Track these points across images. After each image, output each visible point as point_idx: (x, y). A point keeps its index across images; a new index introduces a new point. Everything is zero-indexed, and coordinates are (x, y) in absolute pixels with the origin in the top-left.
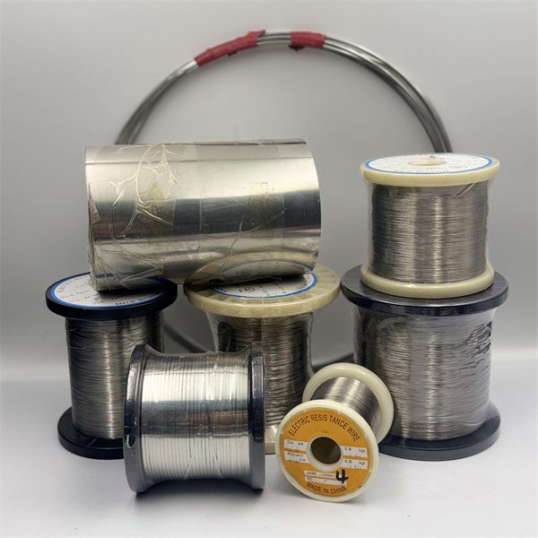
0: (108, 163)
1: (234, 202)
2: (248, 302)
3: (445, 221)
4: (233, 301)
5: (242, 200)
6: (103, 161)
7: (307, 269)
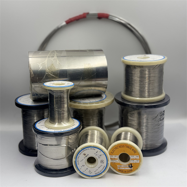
0: (36, 57)
1: (79, 70)
2: (84, 104)
3: (149, 77)
4: (79, 103)
5: (82, 69)
6: (35, 56)
7: (103, 93)
